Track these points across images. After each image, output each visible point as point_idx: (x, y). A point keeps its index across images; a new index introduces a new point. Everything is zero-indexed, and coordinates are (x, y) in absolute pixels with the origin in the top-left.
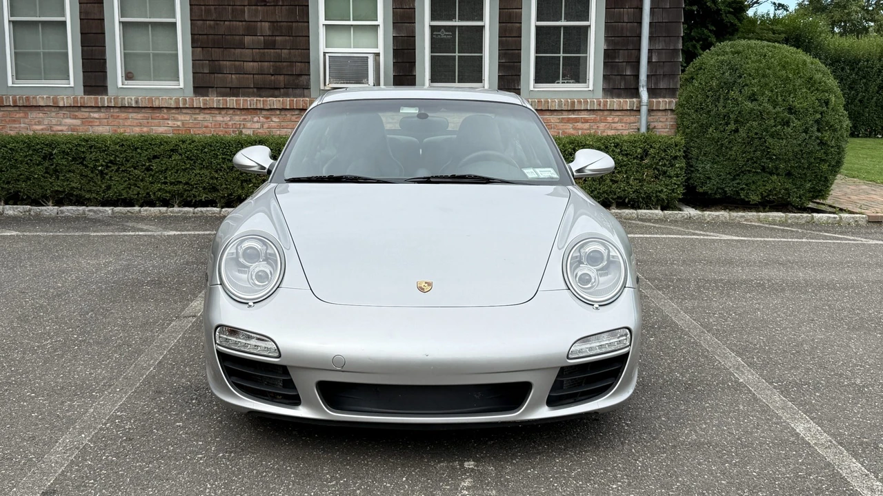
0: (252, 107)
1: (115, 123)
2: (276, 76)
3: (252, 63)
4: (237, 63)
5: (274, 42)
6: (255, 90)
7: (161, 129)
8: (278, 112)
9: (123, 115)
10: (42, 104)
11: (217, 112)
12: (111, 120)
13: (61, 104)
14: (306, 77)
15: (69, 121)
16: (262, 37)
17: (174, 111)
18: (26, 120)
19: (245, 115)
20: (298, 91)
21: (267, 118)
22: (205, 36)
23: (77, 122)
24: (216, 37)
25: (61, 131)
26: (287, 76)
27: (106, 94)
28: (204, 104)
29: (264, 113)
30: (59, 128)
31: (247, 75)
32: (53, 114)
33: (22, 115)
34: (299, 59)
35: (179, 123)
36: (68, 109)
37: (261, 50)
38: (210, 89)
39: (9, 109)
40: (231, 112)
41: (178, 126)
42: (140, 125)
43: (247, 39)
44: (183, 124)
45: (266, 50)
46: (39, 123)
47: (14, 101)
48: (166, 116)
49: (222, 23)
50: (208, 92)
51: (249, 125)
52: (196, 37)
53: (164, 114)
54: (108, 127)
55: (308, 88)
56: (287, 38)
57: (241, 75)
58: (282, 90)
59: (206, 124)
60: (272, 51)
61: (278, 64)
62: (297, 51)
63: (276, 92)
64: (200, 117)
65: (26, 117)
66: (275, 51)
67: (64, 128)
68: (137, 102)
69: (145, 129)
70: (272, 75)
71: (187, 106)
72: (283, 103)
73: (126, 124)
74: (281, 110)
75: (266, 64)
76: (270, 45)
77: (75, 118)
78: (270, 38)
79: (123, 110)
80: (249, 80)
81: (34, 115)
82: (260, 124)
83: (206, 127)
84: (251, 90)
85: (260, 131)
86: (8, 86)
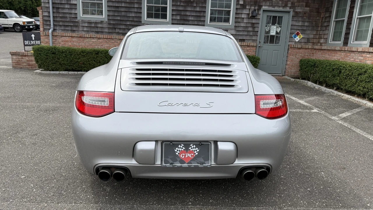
10: (354, 50)
12: (372, 58)
13: (359, 51)
15: (360, 58)
18: (350, 57)
23: (362, 58)
25: (357, 61)
30: (357, 60)
32: (357, 55)
33: (349, 54)
36: (361, 53)
39: (347, 52)
46: (353, 58)
47: (348, 49)
54: (370, 61)
65: (350, 55)
77: (362, 57)
81: (352, 54)
86: (351, 43)
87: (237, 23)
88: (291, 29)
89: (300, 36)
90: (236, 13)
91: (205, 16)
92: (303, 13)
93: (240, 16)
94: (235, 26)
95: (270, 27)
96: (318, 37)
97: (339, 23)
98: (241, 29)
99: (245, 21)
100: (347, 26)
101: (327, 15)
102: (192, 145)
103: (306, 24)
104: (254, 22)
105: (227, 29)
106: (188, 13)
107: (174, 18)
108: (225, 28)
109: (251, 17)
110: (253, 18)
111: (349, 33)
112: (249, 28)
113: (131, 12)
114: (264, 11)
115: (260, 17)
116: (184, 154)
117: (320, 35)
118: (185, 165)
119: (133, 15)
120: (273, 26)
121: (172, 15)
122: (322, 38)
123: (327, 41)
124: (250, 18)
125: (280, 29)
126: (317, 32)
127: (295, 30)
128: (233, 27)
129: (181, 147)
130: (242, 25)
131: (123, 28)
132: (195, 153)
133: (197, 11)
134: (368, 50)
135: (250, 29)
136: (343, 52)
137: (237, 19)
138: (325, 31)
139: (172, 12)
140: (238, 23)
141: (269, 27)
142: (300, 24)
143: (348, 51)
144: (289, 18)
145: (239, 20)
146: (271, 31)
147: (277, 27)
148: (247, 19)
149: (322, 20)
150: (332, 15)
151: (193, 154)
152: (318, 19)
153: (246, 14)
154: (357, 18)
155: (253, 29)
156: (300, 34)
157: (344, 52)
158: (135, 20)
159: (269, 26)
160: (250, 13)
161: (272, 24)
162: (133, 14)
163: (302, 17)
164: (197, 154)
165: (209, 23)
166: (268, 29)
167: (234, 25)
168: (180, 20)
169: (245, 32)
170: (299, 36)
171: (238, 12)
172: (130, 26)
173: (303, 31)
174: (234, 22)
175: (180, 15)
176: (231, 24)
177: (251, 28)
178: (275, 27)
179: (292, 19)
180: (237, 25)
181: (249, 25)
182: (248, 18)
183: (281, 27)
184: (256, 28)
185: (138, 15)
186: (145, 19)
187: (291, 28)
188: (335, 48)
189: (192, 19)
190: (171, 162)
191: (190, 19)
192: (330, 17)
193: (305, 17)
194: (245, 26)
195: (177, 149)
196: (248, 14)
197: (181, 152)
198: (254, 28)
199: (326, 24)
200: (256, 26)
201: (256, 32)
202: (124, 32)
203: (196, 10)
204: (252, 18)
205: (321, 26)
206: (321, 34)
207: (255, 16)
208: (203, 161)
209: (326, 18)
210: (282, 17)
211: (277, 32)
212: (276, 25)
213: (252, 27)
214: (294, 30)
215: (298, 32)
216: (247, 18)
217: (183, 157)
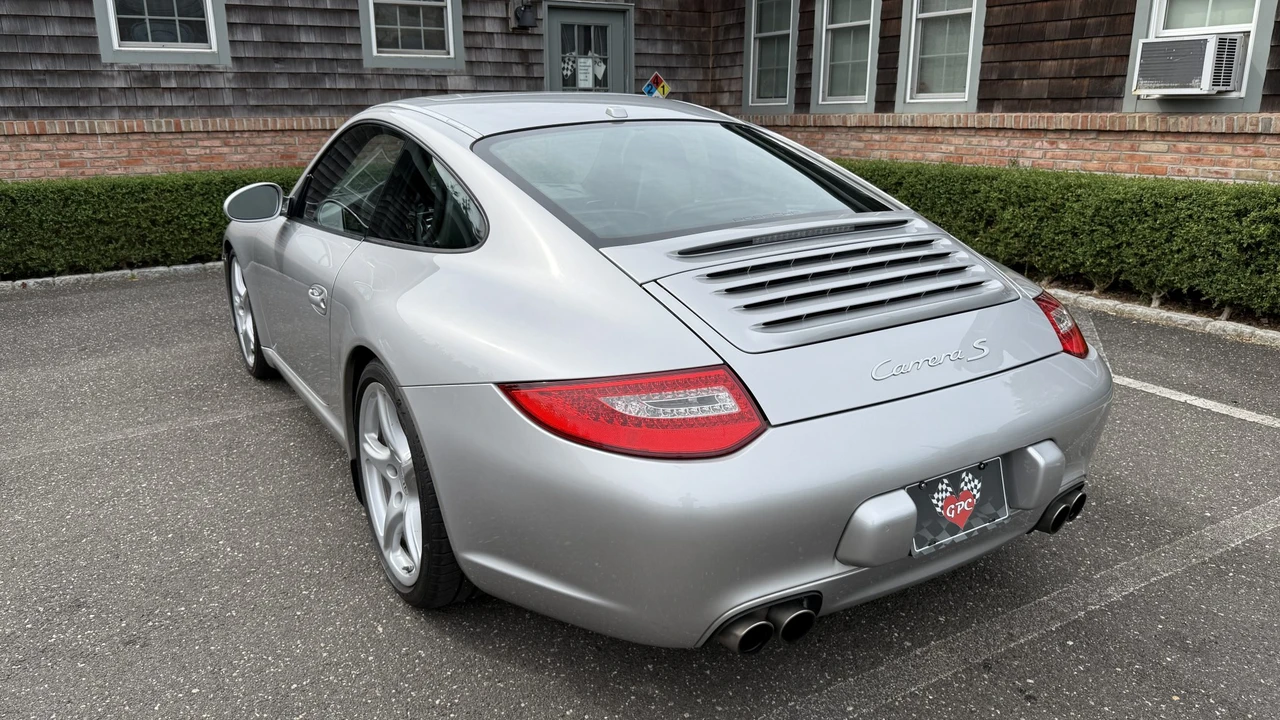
0: (1033, 127)
1: (892, 147)
2: (1079, 80)
3: (1050, 62)
4: (1032, 63)
5: (1083, 28)
6: (1049, 102)
7: (934, 156)
8: (1067, 135)
9: (901, 137)
10: (834, 124)
11: (994, 134)
12: (889, 143)
13: (849, 125)
14: (1120, 79)
15: (854, 144)
16: (1070, 22)
17: (948, 132)
18: (823, 142)
19: (1026, 138)
20: (1105, 103)
21: (1052, 143)
22: (1000, 29)
23: (861, 145)
24: (1013, 27)
25: (847, 155)
26: (1094, 80)
27: (893, 112)
28: (980, 122)
29: (1051, 136)
30: (845, 152)
31: (1042, 81)
32: (843, 136)
33: (819, 136)
34: (1115, 51)
35: (952, 148)
36: (855, 130)
37: (1065, 42)
38: (996, 103)
39: (813, 129)
40: (1010, 134)
41: (951, 153)
42: (915, 150)
43: (1050, 26)
44: (956, 149)
45: (1071, 42)
46: (832, 146)
47: (815, 121)
48: (940, 139)
49: (1022, 6)
50: (992, 106)
51: (1028, 152)
52: (989, 30)
53: (939, 136)
54: (885, 152)
55: (1120, 97)
56: (1103, 19)
57: (1035, 81)
58: (1084, 101)
59: (979, 149)
60: (1079, 41)
61: (1083, 61)
62: (1114, 38)
63: (1076, 105)
64: (975, 141)
65: (822, 139)
66: (1083, 41)
67: (850, 152)
68: (912, 121)
69: (919, 155)
70: (1074, 78)
71: (961, 125)
72: (1073, 120)
73: (902, 148)
74: (1072, 131)
75: (1068, 61)
76: (1078, 32)
77: (860, 141)
78: (1079, 22)
79: (902, 131)
80: (1042, 87)
82: (1042, 152)
83: (980, 154)
84: (1044, 101)
85: (1041, 161)
86: (818, 104)
87: (473, 51)
88: (637, 67)
89: (663, 87)
90: (464, 17)
91: (359, 28)
92: (664, 13)
93: (478, 27)
94: (470, 63)
95: (574, 62)
96: (709, 87)
97: (772, 44)
98: (488, 71)
99: (499, 43)
100: (799, 53)
101: (731, 20)
102: (964, 475)
103: (676, 49)
104: (525, 47)
105: (444, 71)
106: (294, 20)
107: (239, 37)
108: (436, 71)
109: (513, 29)
110: (521, 34)
111: (809, 75)
112: (515, 68)
113: (44, 17)
114: (550, 7)
115: (543, 28)
116: (953, 506)
117: (717, 83)
118: (961, 535)
119: (57, 30)
120: (582, 60)
121: (230, 25)
122: (724, 92)
123: (740, 99)
124: (513, 34)
125: (603, 67)
126: (706, 74)
127: (649, 70)
128: (463, 66)
129: (944, 487)
130: (491, 57)
131: (18, 84)
132: (975, 496)
133: (326, 10)
134: (877, 122)
135: (518, 71)
136: (799, 129)
137: (471, 37)
138: (730, 70)
139: (228, 16)
140: (478, 52)
141: (571, 63)
142: (659, 49)
143: (815, 126)
144: (625, 32)
145: (479, 41)
146: (581, 76)
147: (595, 62)
148: (504, 36)
149: (716, 35)
150: (746, 20)
151: (970, 500)
152: (704, 33)
153: (497, 21)
154: (827, 30)
155: (527, 73)
156: (664, 83)
157: (803, 129)
158: (70, 49)
159: (572, 59)
160: (511, 15)
161: (579, 53)
162: (57, 26)
163: (663, 27)
164: (978, 496)
165: (375, 53)
166: (570, 67)
167: (464, 56)
168: (266, 43)
169: (502, 81)
170: (660, 89)
171: (471, 14)
172: (47, 78)
173: (670, 72)
174: (463, 49)
175: (264, 26)
176: (452, 55)
177: (520, 66)
178: (589, 62)
179: (636, 35)
180: (474, 60)
181: (514, 58)
182: (507, 34)
183: (605, 61)
184: (535, 67)
185: (80, 30)
186: (116, 46)
187: (636, 62)
188: (774, 120)
189: (312, 39)
190: (930, 537)
191: (303, 40)
192: (741, 25)
193: (670, 28)
194: (500, 60)
195: (936, 496)
196: (505, 20)
197: (947, 501)
198: (528, 66)
199: (730, 48)
200: (533, 59)
201: (539, 81)
202: (21, 104)
203: (322, 7)
204: (517, 35)
205: (717, 55)
206: (717, 77)
207: (526, 28)
208: (992, 511)
209: (728, 28)
210: (606, 27)
211: (595, 77)
212: (590, 54)
213: (522, 64)
214: (644, 70)
215: (657, 77)
216: (501, 33)
217: (953, 516)
